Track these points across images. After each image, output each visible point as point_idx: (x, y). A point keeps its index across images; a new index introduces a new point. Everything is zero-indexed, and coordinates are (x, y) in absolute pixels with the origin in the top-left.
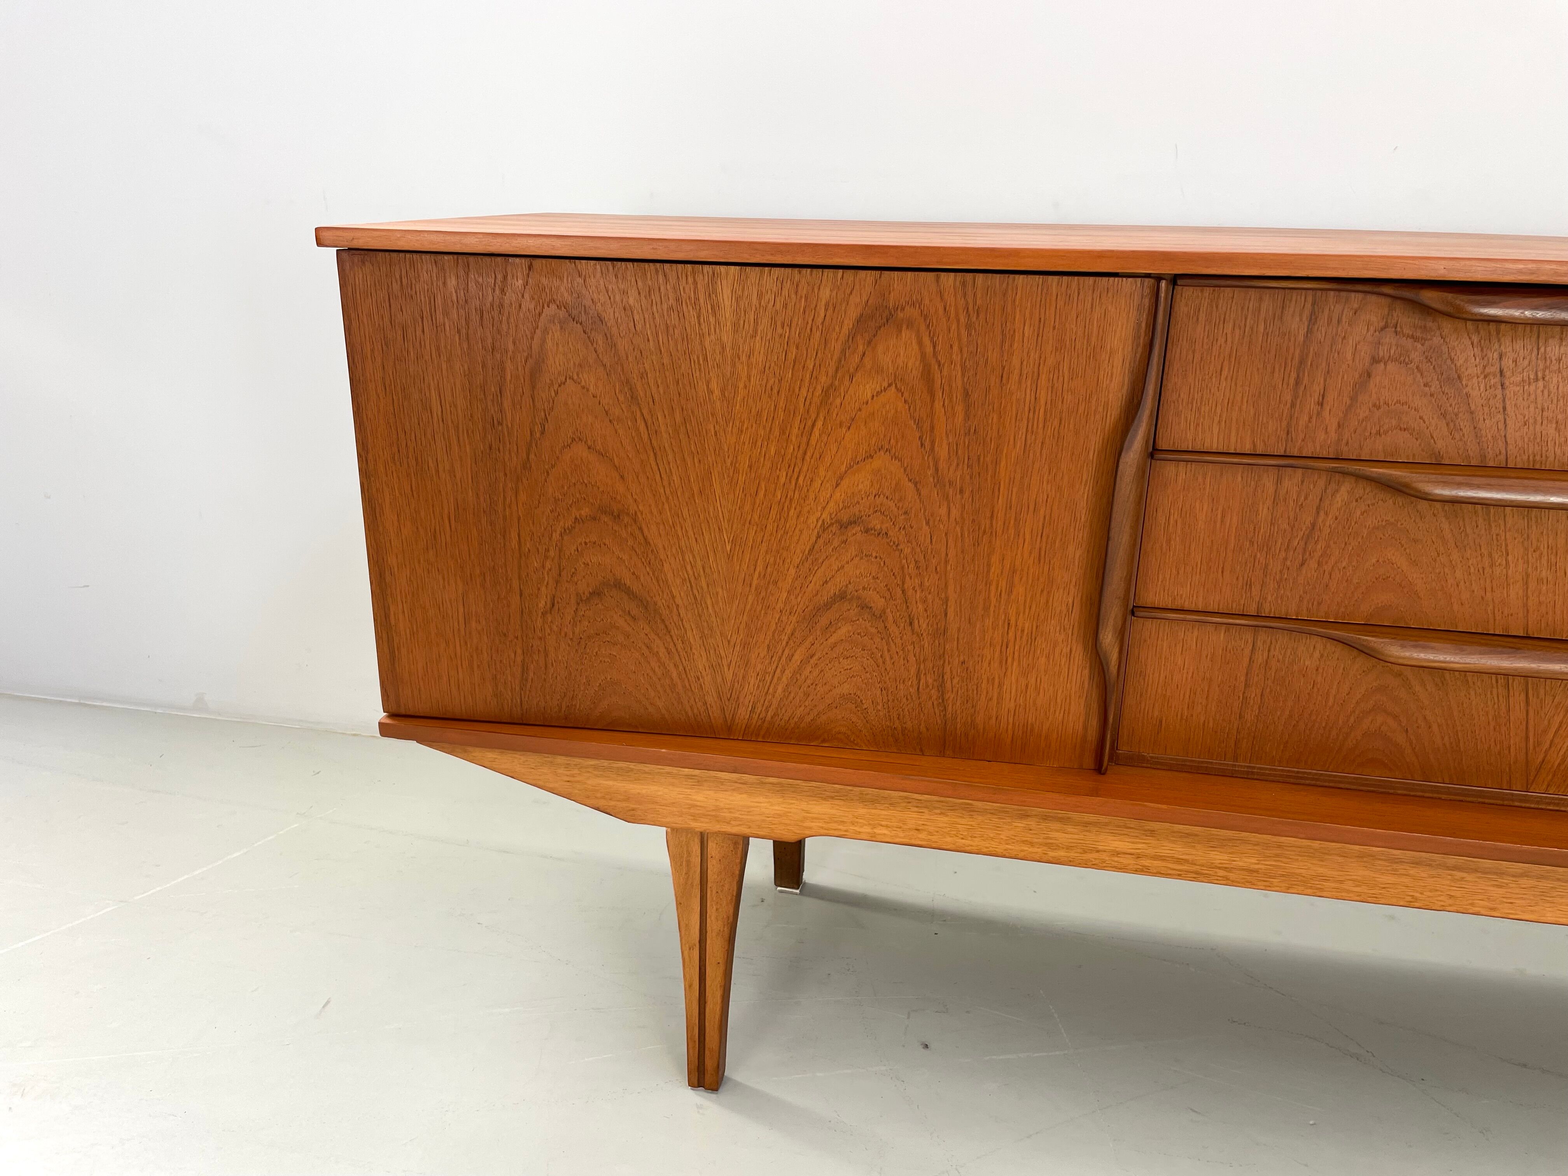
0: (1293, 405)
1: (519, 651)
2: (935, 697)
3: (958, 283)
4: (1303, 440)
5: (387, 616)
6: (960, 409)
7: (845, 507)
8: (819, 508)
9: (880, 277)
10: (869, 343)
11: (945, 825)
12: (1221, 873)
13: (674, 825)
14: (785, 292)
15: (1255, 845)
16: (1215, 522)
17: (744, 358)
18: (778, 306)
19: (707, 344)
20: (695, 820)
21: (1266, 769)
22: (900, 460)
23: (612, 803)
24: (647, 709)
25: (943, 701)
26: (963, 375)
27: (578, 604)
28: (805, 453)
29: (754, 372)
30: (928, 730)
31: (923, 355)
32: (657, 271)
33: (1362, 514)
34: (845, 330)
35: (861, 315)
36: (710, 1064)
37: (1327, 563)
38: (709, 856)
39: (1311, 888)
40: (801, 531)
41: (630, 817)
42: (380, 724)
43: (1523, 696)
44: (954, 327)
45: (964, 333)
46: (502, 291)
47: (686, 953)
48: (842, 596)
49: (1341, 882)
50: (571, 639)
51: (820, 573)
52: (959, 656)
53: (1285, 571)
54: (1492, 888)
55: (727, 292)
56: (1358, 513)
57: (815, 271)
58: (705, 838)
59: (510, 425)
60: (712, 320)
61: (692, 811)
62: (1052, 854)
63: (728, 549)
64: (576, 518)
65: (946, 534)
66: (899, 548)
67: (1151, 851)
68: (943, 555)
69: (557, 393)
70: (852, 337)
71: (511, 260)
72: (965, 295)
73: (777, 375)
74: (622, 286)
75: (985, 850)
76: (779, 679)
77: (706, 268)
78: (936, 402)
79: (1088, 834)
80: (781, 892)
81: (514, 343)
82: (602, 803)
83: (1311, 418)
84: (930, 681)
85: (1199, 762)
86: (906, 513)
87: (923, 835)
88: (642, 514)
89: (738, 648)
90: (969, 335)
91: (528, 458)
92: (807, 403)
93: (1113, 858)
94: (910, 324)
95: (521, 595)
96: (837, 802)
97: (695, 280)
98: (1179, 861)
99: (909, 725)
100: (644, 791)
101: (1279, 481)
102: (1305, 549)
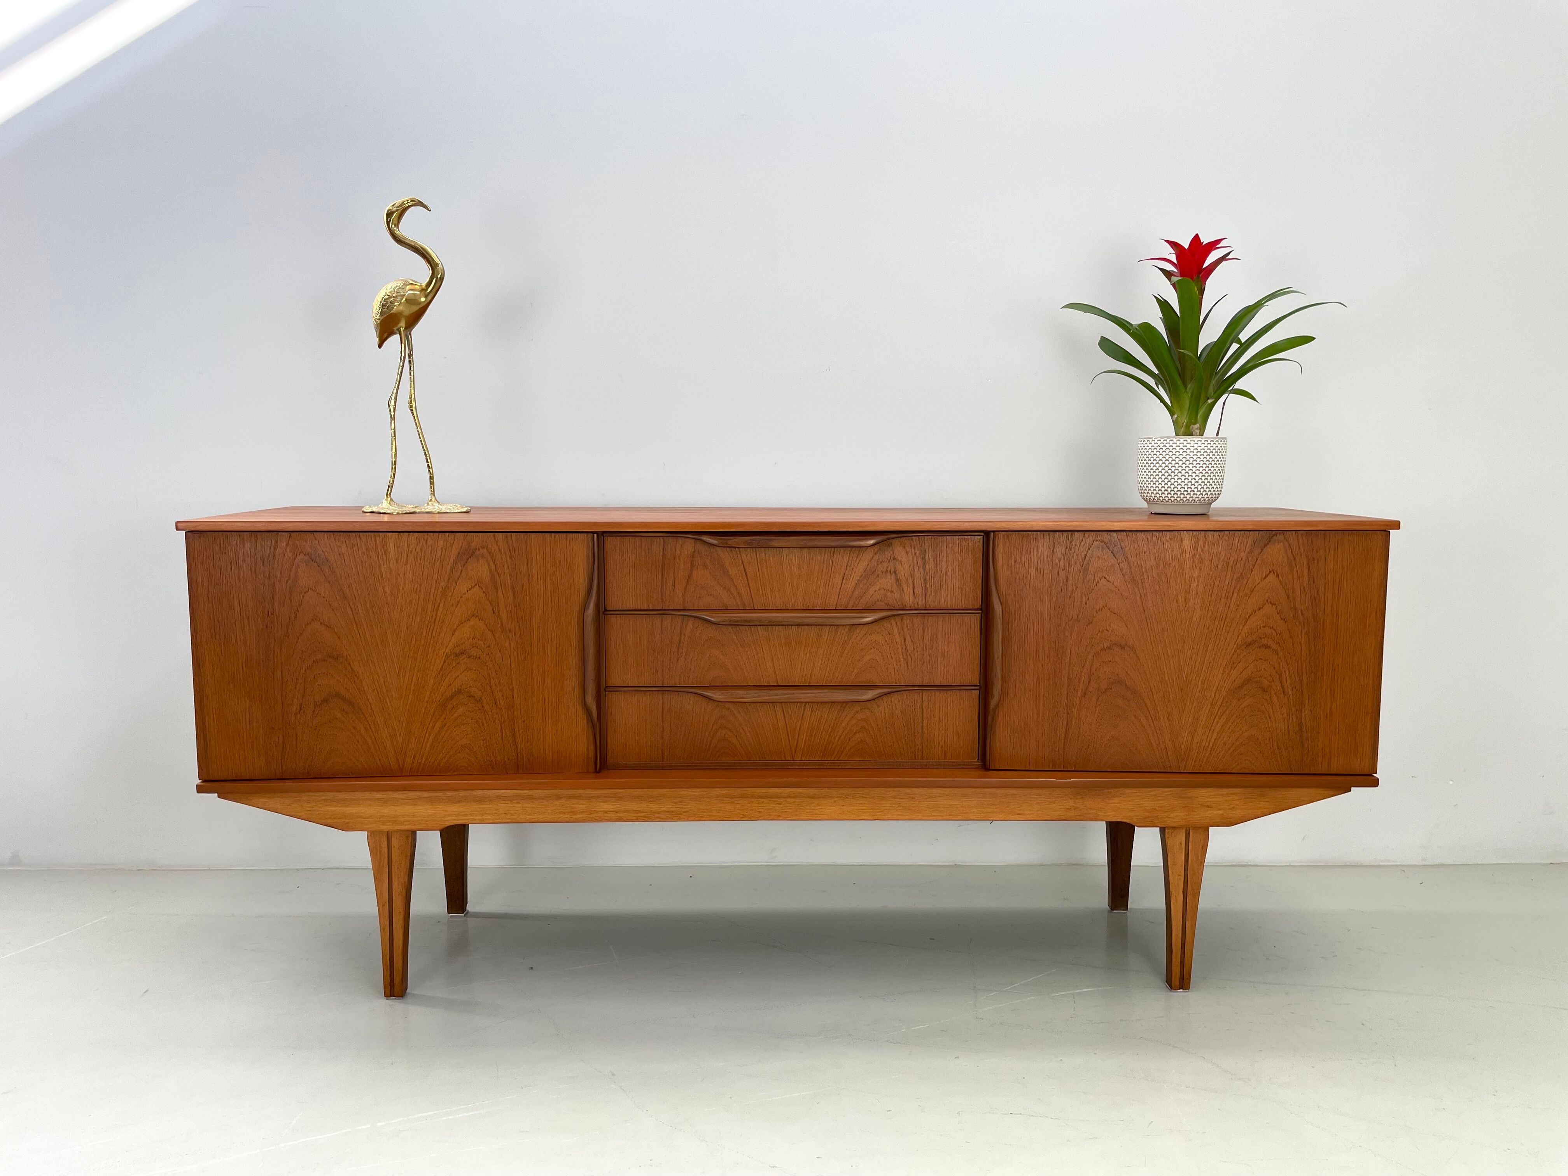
0: (662, 586)
1: (281, 736)
2: (511, 742)
3: (504, 537)
4: (669, 602)
5: (204, 723)
6: (511, 595)
7: (457, 646)
8: (445, 647)
9: (467, 536)
10: (464, 566)
11: (520, 809)
12: (656, 815)
13: (372, 829)
14: (421, 544)
16: (637, 643)
17: (402, 575)
18: (418, 549)
19: (383, 569)
20: (383, 825)
21: (678, 763)
22: (484, 621)
23: (335, 821)
24: (354, 763)
25: (515, 743)
26: (511, 579)
27: (315, 708)
28: (435, 620)
29: (407, 582)
30: (509, 760)
31: (491, 571)
32: (356, 536)
33: (700, 633)
34: (452, 560)
35: (459, 553)
36: (397, 979)
37: (688, 658)
38: (393, 846)
39: (698, 817)
40: (435, 660)
41: (346, 827)
42: (197, 786)
44: (504, 556)
45: (509, 560)
46: (275, 549)
47: (380, 908)
48: (459, 692)
49: (711, 811)
50: (311, 728)
51: (446, 681)
52: (521, 718)
53: (671, 663)
54: (776, 805)
55: (392, 545)
56: (698, 634)
57: (435, 534)
58: (390, 836)
59: (277, 614)
60: (385, 558)
61: (381, 819)
62: (574, 817)
63: (397, 672)
64: (314, 661)
65: (510, 656)
66: (487, 664)
67: (622, 809)
68: (509, 666)
69: (303, 597)
70: (455, 562)
71: (280, 533)
72: (507, 542)
73: (419, 582)
74: (338, 544)
76: (428, 739)
77: (381, 534)
78: (499, 593)
79: (591, 803)
80: (451, 917)
81: (281, 573)
82: (329, 821)
83: (670, 592)
84: (508, 733)
86: (489, 647)
87: (509, 816)
88: (350, 656)
89: (404, 725)
90: (511, 560)
91: (287, 631)
92: (435, 595)
93: (605, 815)
94: (483, 556)
95: (282, 705)
97: (375, 539)
98: (636, 812)
99: (499, 758)
100: (354, 811)
101: (662, 621)
102: (678, 652)
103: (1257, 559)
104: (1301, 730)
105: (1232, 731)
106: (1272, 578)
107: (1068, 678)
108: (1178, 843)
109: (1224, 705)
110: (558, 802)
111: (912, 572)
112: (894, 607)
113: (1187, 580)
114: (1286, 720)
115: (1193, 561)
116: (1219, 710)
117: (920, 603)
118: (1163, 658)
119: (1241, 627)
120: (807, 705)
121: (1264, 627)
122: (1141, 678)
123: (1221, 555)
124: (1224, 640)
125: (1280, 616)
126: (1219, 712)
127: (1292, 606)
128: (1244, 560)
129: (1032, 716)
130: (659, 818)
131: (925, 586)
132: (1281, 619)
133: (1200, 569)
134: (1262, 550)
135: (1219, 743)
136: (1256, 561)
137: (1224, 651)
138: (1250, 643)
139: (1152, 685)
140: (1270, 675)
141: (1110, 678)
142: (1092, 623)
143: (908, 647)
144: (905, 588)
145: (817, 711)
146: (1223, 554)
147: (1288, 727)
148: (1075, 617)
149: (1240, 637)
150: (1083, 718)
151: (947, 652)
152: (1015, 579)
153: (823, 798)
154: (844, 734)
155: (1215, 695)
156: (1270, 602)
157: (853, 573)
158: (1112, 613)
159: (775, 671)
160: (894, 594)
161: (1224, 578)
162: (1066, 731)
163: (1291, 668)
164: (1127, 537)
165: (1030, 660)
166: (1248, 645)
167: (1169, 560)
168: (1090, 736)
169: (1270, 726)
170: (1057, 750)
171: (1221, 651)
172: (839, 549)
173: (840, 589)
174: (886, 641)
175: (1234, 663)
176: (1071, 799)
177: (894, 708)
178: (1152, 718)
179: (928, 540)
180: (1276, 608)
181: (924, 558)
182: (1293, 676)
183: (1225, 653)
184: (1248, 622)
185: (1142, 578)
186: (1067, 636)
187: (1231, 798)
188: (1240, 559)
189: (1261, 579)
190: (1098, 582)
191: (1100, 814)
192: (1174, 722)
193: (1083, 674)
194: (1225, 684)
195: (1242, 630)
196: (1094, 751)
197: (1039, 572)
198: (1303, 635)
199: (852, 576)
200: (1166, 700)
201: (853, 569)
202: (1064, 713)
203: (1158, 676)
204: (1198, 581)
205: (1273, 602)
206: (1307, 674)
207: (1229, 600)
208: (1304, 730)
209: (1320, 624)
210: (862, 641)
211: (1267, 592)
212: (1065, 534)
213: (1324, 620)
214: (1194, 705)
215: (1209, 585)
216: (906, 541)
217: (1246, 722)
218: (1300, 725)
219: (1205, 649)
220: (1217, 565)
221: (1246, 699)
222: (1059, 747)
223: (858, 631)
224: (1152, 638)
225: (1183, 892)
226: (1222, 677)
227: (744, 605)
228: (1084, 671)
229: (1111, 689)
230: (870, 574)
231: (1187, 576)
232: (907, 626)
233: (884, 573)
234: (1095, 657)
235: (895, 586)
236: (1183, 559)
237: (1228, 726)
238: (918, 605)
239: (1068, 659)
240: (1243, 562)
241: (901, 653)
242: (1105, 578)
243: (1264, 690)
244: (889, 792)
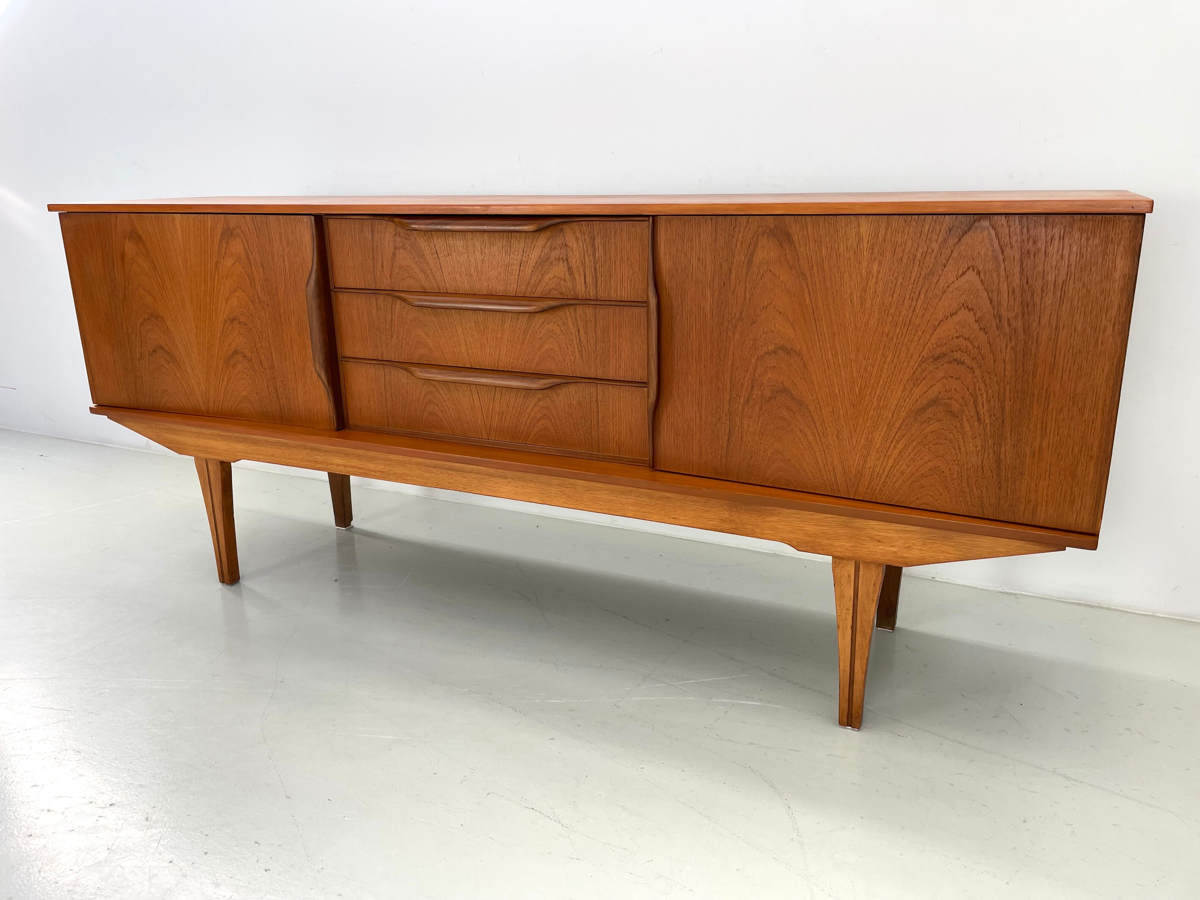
0: (374, 268)
1: (133, 377)
2: (275, 397)
4: (380, 283)
6: (261, 270)
7: (231, 313)
8: (222, 313)
10: (227, 243)
12: (373, 473)
13: (195, 455)
16: (360, 319)
17: (188, 251)
20: (204, 453)
22: (245, 292)
23: (173, 445)
25: (279, 399)
26: (259, 256)
27: (149, 356)
28: (214, 290)
29: (192, 256)
30: (276, 413)
31: (245, 248)
33: (406, 314)
34: (218, 239)
35: (222, 232)
36: (225, 571)
37: (399, 336)
38: (210, 471)
39: (403, 479)
40: (218, 323)
41: (179, 452)
42: (92, 408)
43: (477, 395)
44: (253, 236)
45: (256, 239)
47: (209, 517)
48: (236, 352)
50: (149, 372)
51: (227, 342)
52: (280, 378)
53: (387, 340)
54: (462, 479)
55: (178, 224)
58: (208, 463)
59: (118, 281)
60: (175, 235)
61: (200, 448)
62: (317, 466)
64: (143, 319)
65: (266, 324)
66: (252, 330)
68: (267, 333)
69: (131, 267)
70: (221, 241)
72: (254, 223)
73: (199, 257)
76: (221, 389)
78: (253, 267)
80: (338, 529)
82: (169, 445)
83: (380, 273)
84: (273, 390)
85: (377, 428)
86: (251, 315)
87: (277, 458)
88: (164, 317)
89: (205, 375)
90: (258, 240)
91: (125, 294)
92: (211, 268)
94: (238, 236)
95: (130, 352)
96: (244, 443)
98: (359, 468)
99: (269, 410)
100: (182, 440)
101: (376, 301)
102: (391, 329)
103: (952, 252)
104: (999, 467)
105: (912, 459)
106: (971, 276)
107: (731, 382)
108: (846, 575)
109: (904, 428)
110: (305, 452)
111: (583, 260)
112: (567, 297)
113: (864, 276)
114: (980, 453)
115: (872, 252)
116: (897, 433)
117: (591, 294)
118: (833, 367)
119: (928, 337)
120: (497, 389)
121: (957, 338)
122: (808, 388)
123: (906, 245)
124: (906, 351)
125: (979, 325)
126: (897, 436)
127: (996, 313)
128: (935, 251)
129: (694, 419)
130: (375, 476)
131: (596, 276)
132: (980, 329)
133: (880, 263)
134: (960, 240)
135: (895, 471)
136: (951, 255)
137: (905, 364)
138: (939, 357)
139: (820, 398)
140: (962, 398)
141: (775, 386)
142: (755, 322)
143: (582, 339)
144: (577, 277)
145: (506, 395)
146: (910, 243)
147: (982, 462)
148: (738, 315)
149: (926, 348)
150: (746, 427)
151: (619, 346)
152: (678, 271)
153: (500, 477)
154: (529, 420)
155: (893, 416)
156: (967, 307)
157: (529, 260)
158: (778, 312)
159: (468, 354)
160: (567, 282)
161: (909, 275)
162: (729, 439)
163: (990, 391)
164: (796, 223)
165: (692, 360)
166: (936, 359)
167: (844, 250)
168: (753, 447)
169: (958, 459)
170: (719, 457)
171: (901, 363)
172: (515, 234)
173: (519, 275)
174: (562, 331)
175: (917, 380)
176: (726, 510)
177: (572, 399)
178: (819, 434)
179: (597, 225)
180: (975, 314)
181: (593, 245)
182: (992, 400)
183: (907, 366)
184: (937, 330)
185: (811, 272)
186: (730, 336)
187: (907, 535)
188: (930, 251)
189: (956, 276)
190: (763, 275)
191: (756, 530)
192: (845, 442)
193: (746, 379)
194: (906, 403)
195: (929, 340)
196: (757, 463)
197: (701, 263)
198: (1008, 350)
199: (528, 263)
200: (836, 416)
201: (528, 255)
202: (726, 420)
203: (827, 387)
204: (877, 278)
205: (970, 307)
206: (1010, 401)
207: (914, 302)
208: (1003, 467)
209: (1033, 338)
210: (540, 330)
211: (964, 294)
212: (728, 218)
213: (1038, 334)
214: (867, 425)
215: (890, 283)
216: (575, 226)
217: (929, 450)
218: (999, 461)
219: (883, 360)
220: (902, 258)
221: (930, 423)
222: (721, 454)
223: (536, 319)
224: (821, 343)
225: (852, 628)
226: (902, 394)
227: (439, 289)
228: (747, 375)
229: (775, 398)
230: (544, 262)
231: (863, 271)
232: (580, 317)
233: (557, 260)
234: (758, 361)
235: (567, 275)
236: (860, 249)
237: (907, 453)
238: (590, 296)
239: (731, 362)
240: (933, 255)
241: (576, 344)
242: (770, 271)
243: (954, 415)
244: (556, 481)
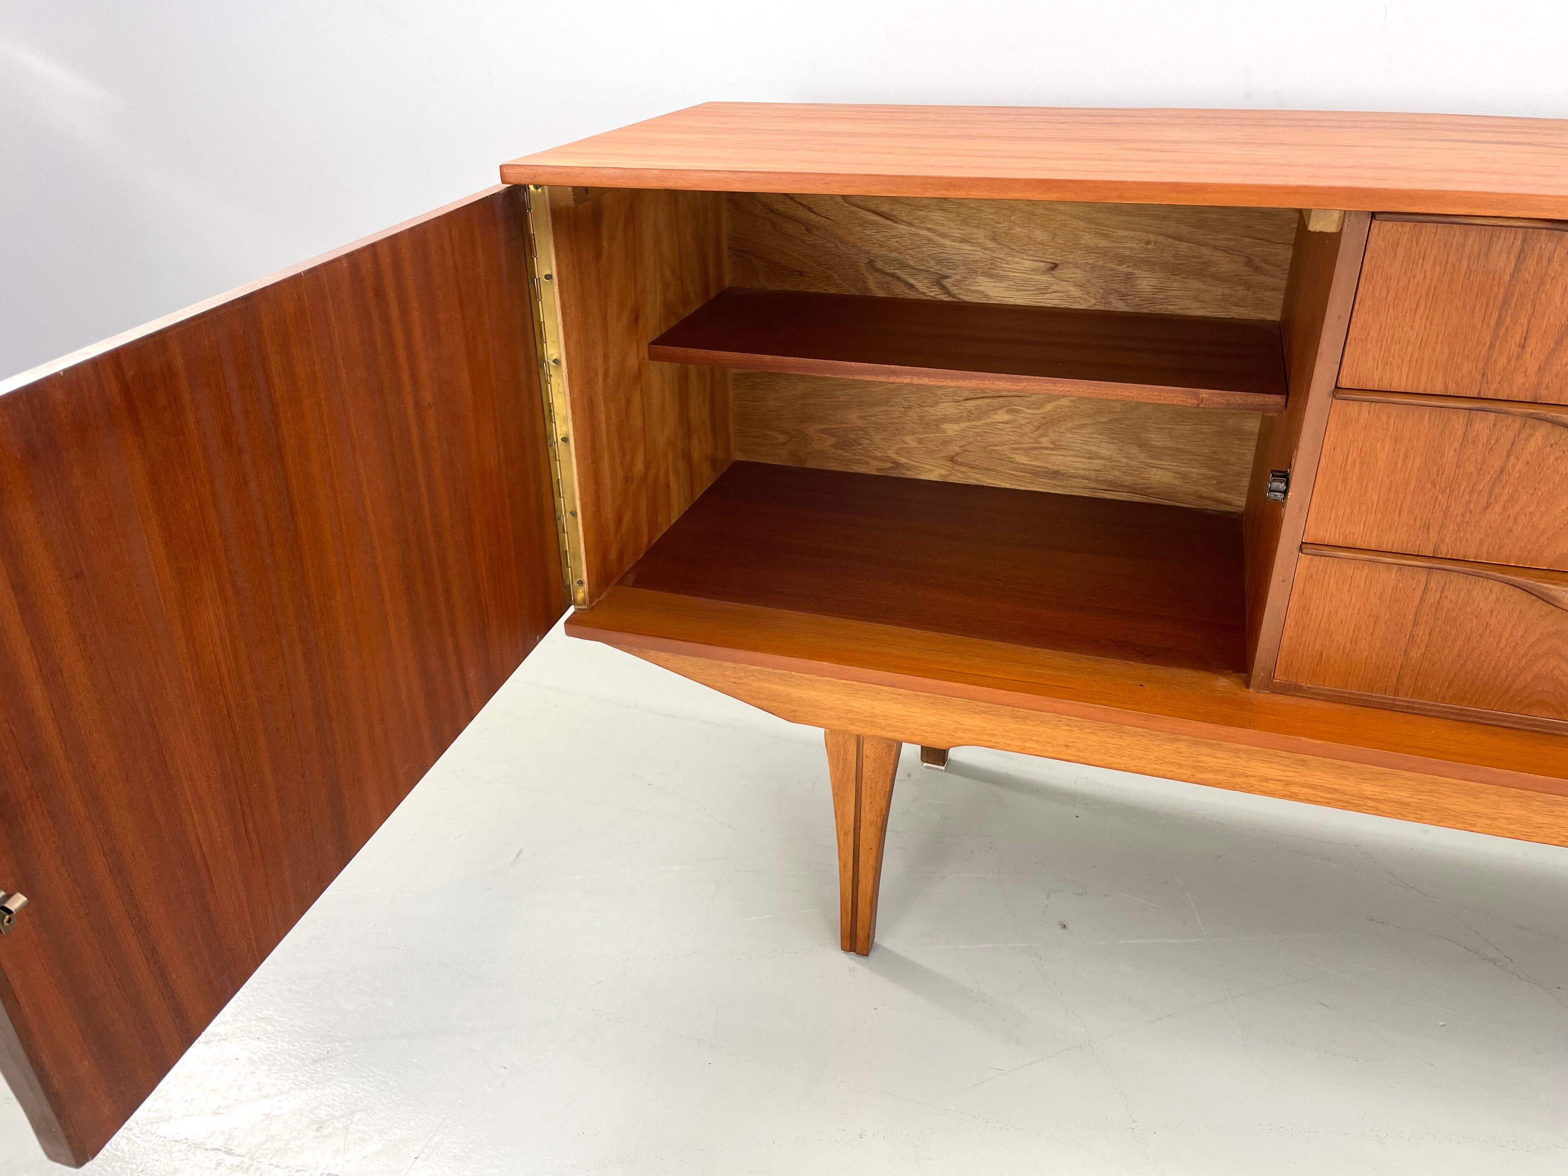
0: (1492, 346)
4: (1499, 383)
11: (1094, 744)
12: (1372, 803)
13: (832, 727)
15: (1409, 780)
16: (1396, 463)
20: (852, 724)
21: (1428, 705)
23: (776, 704)
33: (1556, 460)
36: (861, 933)
37: (1513, 507)
38: (865, 756)
39: (1463, 823)
41: (791, 717)
47: (841, 837)
49: (1495, 819)
53: (1468, 515)
56: (1552, 458)
58: (861, 740)
61: (849, 715)
62: (1199, 776)
67: (1302, 780)
75: (1133, 768)
79: (1237, 760)
80: (927, 769)
82: (765, 703)
83: (1509, 360)
87: (1072, 751)
93: (1262, 784)
96: (989, 716)
98: (1328, 790)
100: (805, 696)
101: (1469, 424)
102: (1490, 493)
